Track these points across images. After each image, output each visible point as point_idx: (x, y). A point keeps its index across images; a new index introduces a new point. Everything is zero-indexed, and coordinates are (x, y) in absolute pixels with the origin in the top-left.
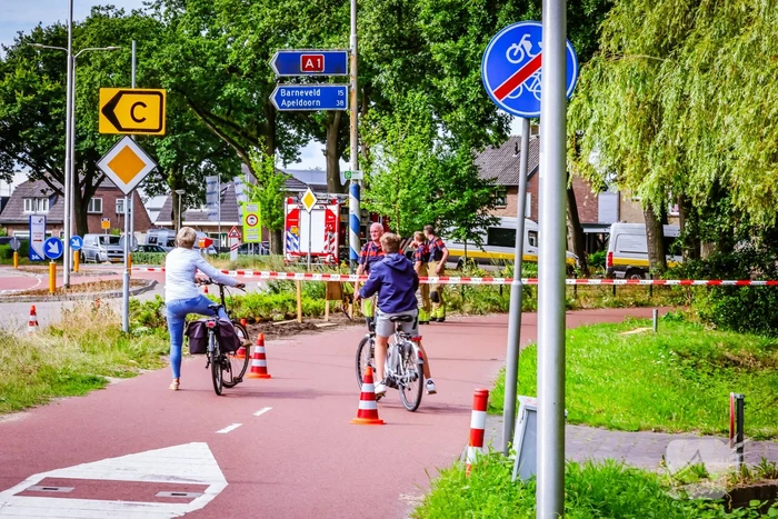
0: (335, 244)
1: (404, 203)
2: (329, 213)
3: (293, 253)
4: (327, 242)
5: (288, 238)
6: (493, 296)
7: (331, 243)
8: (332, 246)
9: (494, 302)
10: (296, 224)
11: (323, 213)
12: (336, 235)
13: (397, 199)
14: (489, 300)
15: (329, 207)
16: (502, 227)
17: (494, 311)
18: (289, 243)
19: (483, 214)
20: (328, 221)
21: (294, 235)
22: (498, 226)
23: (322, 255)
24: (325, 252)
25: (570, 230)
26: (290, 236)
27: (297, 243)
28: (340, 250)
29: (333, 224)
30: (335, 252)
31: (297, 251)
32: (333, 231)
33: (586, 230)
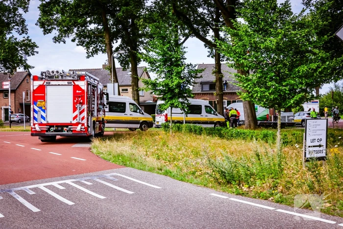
3: (41, 124)
4: (77, 113)
5: (34, 111)
7: (80, 114)
10: (43, 98)
11: (72, 87)
18: (36, 115)
20: (76, 96)
21: (40, 108)
23: (71, 124)
24: (75, 122)
26: (37, 109)
27: (44, 115)
29: (82, 98)
31: (44, 122)
32: (83, 104)
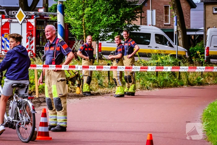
0: (34, 44)
1: (88, 17)
2: (29, 24)
3: (6, 51)
4: (28, 43)
6: (153, 78)
7: (31, 43)
8: (31, 45)
9: (155, 82)
10: (7, 31)
11: (26, 24)
12: (34, 38)
13: (84, 14)
14: (151, 80)
15: (29, 20)
16: (141, 32)
17: (155, 87)
19: (129, 24)
20: (28, 30)
21: (6, 39)
22: (138, 31)
25: (180, 33)
26: (4, 39)
28: (36, 48)
29: (32, 31)
30: (34, 49)
31: (8, 49)
32: (32, 36)
33: (188, 33)
